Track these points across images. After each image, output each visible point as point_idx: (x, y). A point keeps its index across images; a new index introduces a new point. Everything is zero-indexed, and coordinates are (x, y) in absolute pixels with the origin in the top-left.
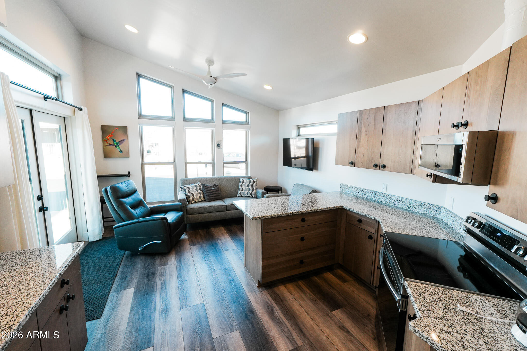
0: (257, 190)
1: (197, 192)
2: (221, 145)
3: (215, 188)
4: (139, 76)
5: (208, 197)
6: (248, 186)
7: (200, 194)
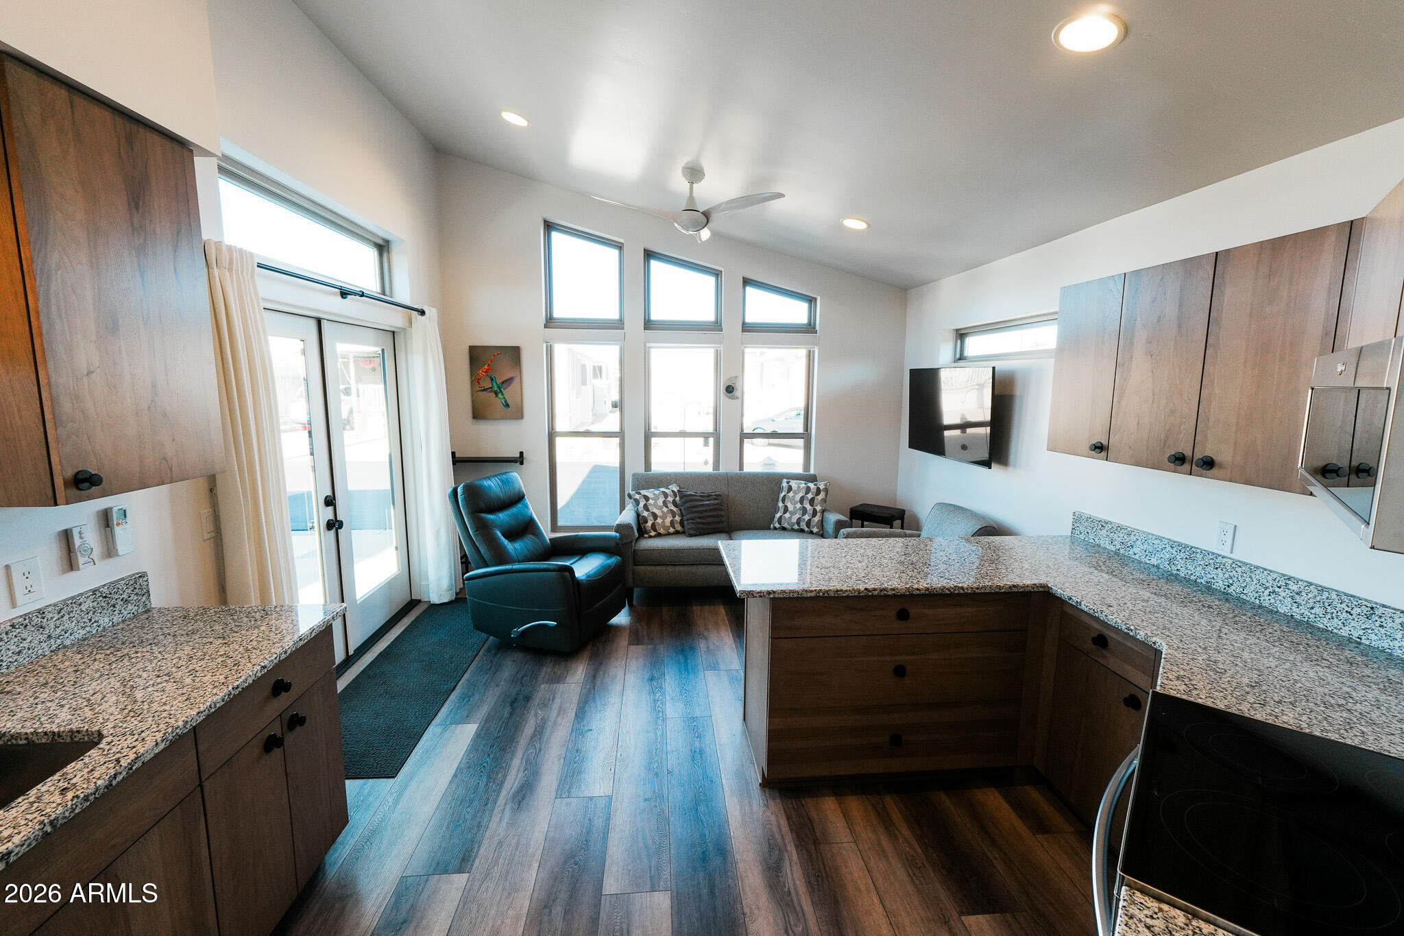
0: (825, 513)
1: (665, 509)
2: (737, 390)
3: (712, 502)
4: (549, 226)
5: (693, 523)
6: (802, 500)
7: (674, 514)
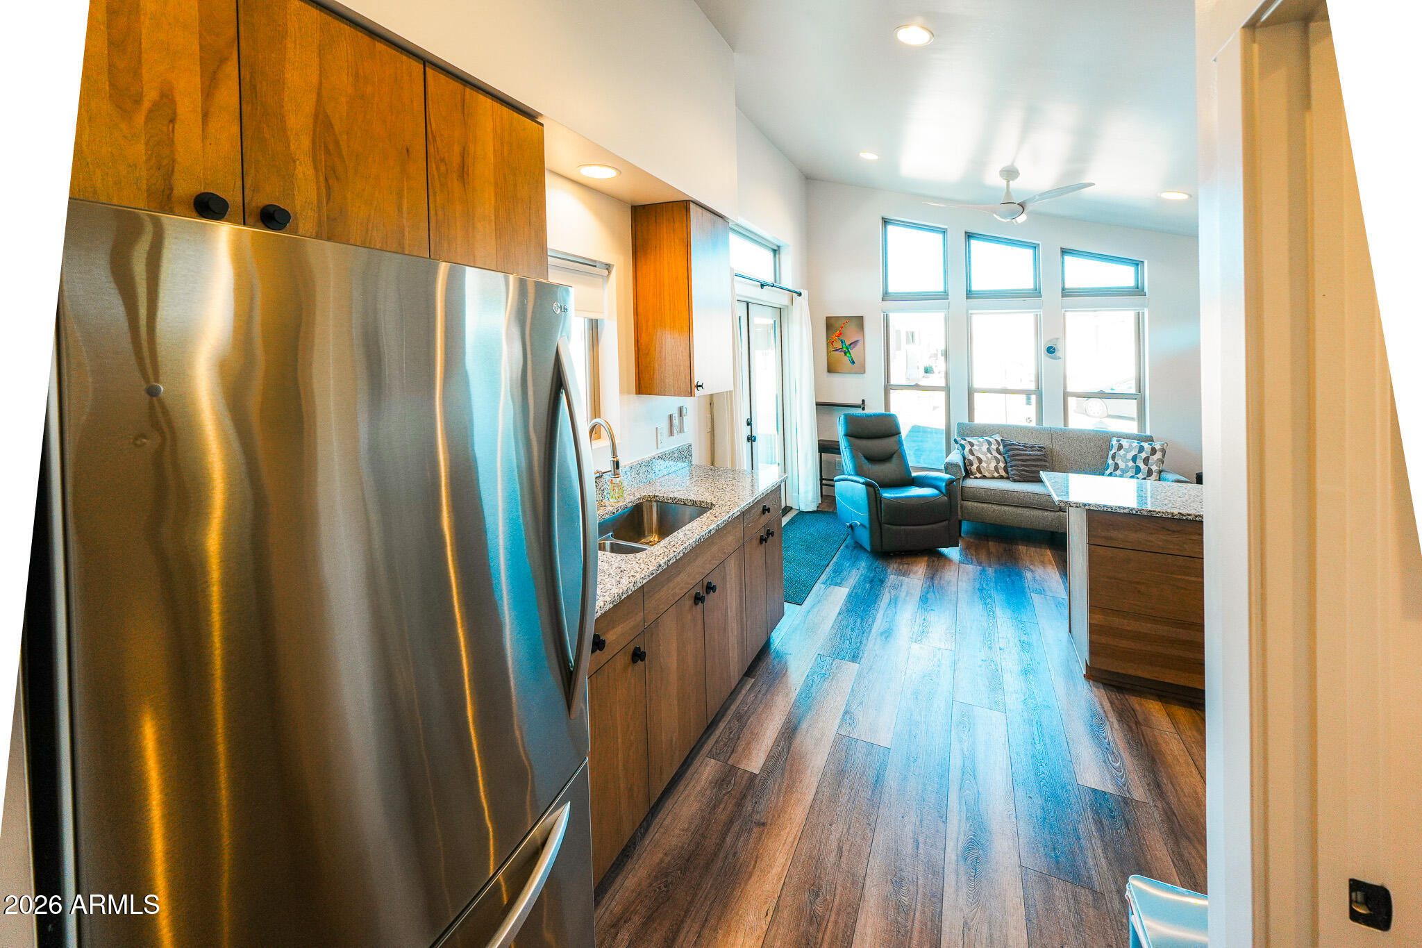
0: (1162, 473)
1: (989, 455)
2: (1059, 350)
3: (1037, 453)
4: (886, 222)
5: (1015, 469)
6: (1134, 459)
7: (998, 461)
